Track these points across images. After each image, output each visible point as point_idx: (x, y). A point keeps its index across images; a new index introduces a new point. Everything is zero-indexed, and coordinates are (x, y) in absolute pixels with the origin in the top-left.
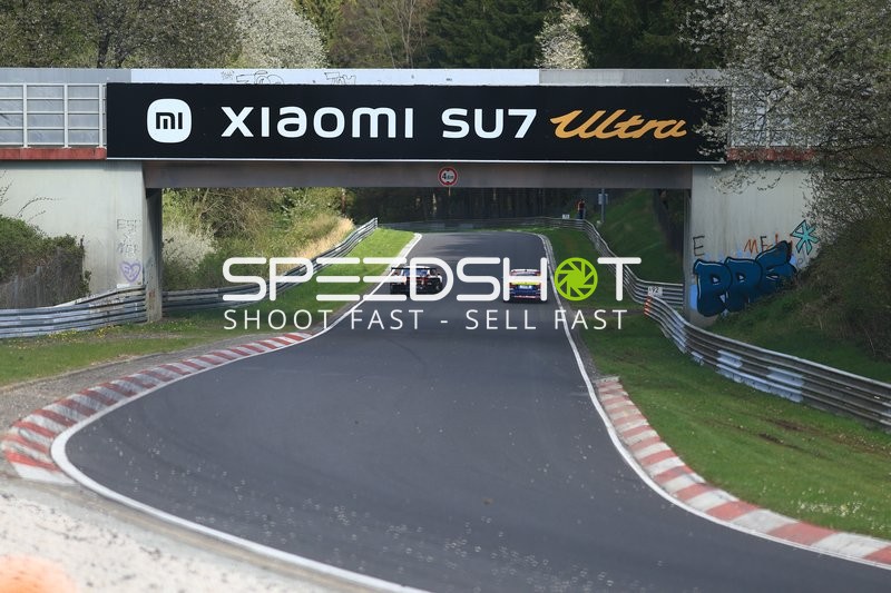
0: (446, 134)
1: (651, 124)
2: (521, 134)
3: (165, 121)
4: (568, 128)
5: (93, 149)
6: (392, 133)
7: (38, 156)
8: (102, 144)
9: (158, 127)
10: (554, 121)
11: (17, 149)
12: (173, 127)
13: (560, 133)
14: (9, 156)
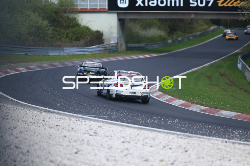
0: (191, 5)
1: (242, 3)
2: (210, 5)
3: (122, 2)
4: (222, 3)
5: (105, 9)
6: (178, 5)
7: (92, 10)
8: (107, 7)
9: (120, 3)
10: (218, 2)
11: (86, 9)
12: (124, 3)
13: (220, 5)
14: (84, 10)
